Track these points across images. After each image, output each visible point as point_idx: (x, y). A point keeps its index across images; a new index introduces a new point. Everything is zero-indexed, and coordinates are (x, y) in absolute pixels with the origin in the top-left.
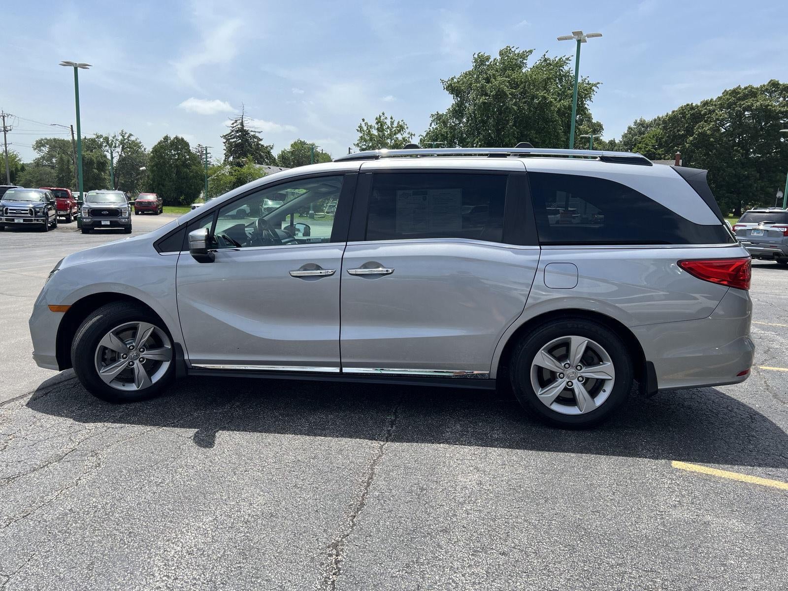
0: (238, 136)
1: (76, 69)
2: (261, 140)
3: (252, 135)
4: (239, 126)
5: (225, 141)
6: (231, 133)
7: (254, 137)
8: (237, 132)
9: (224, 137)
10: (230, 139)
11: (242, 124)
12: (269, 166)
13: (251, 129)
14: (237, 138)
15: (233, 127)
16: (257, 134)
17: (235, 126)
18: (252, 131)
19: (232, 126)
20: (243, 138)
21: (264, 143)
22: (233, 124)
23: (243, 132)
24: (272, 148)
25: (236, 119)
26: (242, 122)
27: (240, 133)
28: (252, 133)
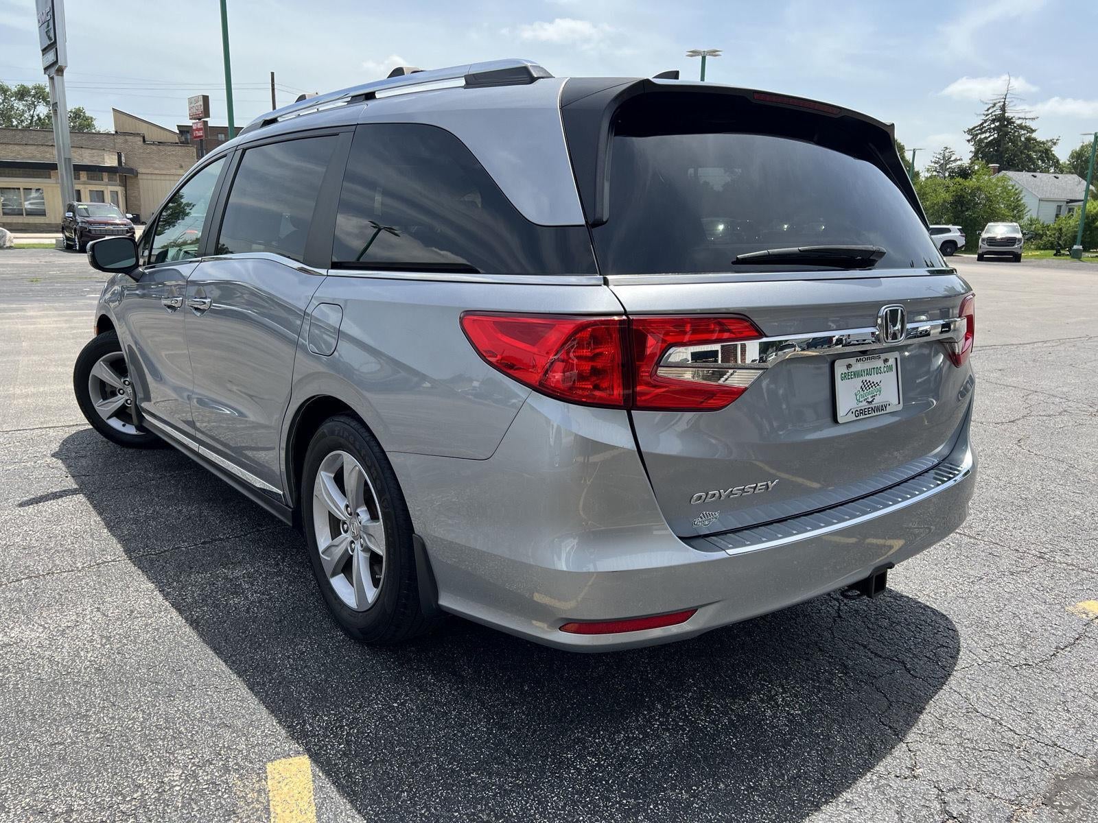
0: (994, 129)
1: (704, 58)
2: (1033, 131)
3: (1018, 125)
4: (998, 112)
5: (969, 137)
6: (982, 124)
7: (1021, 127)
8: (993, 121)
9: (970, 131)
10: (977, 135)
11: (1003, 109)
12: (1034, 174)
13: (1017, 116)
14: (990, 132)
15: (987, 115)
16: (1028, 123)
17: (991, 113)
18: (1020, 118)
19: (986, 113)
20: (1001, 131)
21: (1039, 136)
22: (988, 110)
23: (1003, 122)
24: (1055, 144)
25: (995, 101)
26: (1004, 105)
27: (997, 124)
28: (1018, 122)
